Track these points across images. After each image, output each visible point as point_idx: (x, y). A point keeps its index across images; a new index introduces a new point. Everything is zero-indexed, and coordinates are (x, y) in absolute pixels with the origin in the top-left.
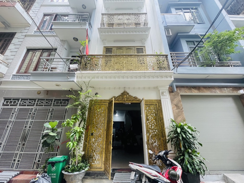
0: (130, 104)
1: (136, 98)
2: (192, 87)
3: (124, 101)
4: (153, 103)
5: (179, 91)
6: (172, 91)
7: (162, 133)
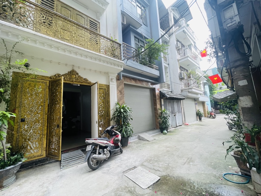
0: (79, 85)
1: (86, 80)
2: (132, 78)
3: (72, 81)
4: (102, 88)
5: (123, 80)
6: (119, 79)
7: (108, 114)
